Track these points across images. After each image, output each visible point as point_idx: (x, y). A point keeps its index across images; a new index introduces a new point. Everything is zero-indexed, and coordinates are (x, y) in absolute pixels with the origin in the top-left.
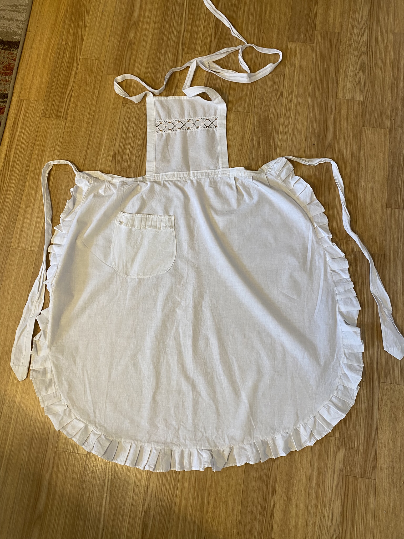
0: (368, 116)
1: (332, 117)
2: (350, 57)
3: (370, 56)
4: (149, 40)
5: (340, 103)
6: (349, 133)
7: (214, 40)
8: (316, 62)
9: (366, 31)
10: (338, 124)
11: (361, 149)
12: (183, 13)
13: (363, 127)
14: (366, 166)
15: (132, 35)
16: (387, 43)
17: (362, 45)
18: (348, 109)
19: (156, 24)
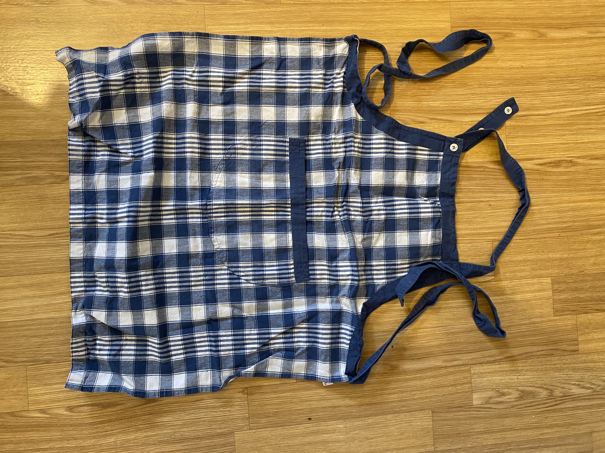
0: (451, 415)
1: (439, 364)
2: (541, 373)
3: (548, 403)
4: (518, 64)
5: (463, 371)
6: (418, 392)
7: (536, 164)
8: (523, 324)
9: (589, 391)
10: (429, 374)
11: (396, 415)
12: (573, 107)
13: (431, 412)
14: (370, 427)
15: (522, 35)
16: (574, 424)
17: (563, 388)
18: (455, 385)
19: (546, 69)
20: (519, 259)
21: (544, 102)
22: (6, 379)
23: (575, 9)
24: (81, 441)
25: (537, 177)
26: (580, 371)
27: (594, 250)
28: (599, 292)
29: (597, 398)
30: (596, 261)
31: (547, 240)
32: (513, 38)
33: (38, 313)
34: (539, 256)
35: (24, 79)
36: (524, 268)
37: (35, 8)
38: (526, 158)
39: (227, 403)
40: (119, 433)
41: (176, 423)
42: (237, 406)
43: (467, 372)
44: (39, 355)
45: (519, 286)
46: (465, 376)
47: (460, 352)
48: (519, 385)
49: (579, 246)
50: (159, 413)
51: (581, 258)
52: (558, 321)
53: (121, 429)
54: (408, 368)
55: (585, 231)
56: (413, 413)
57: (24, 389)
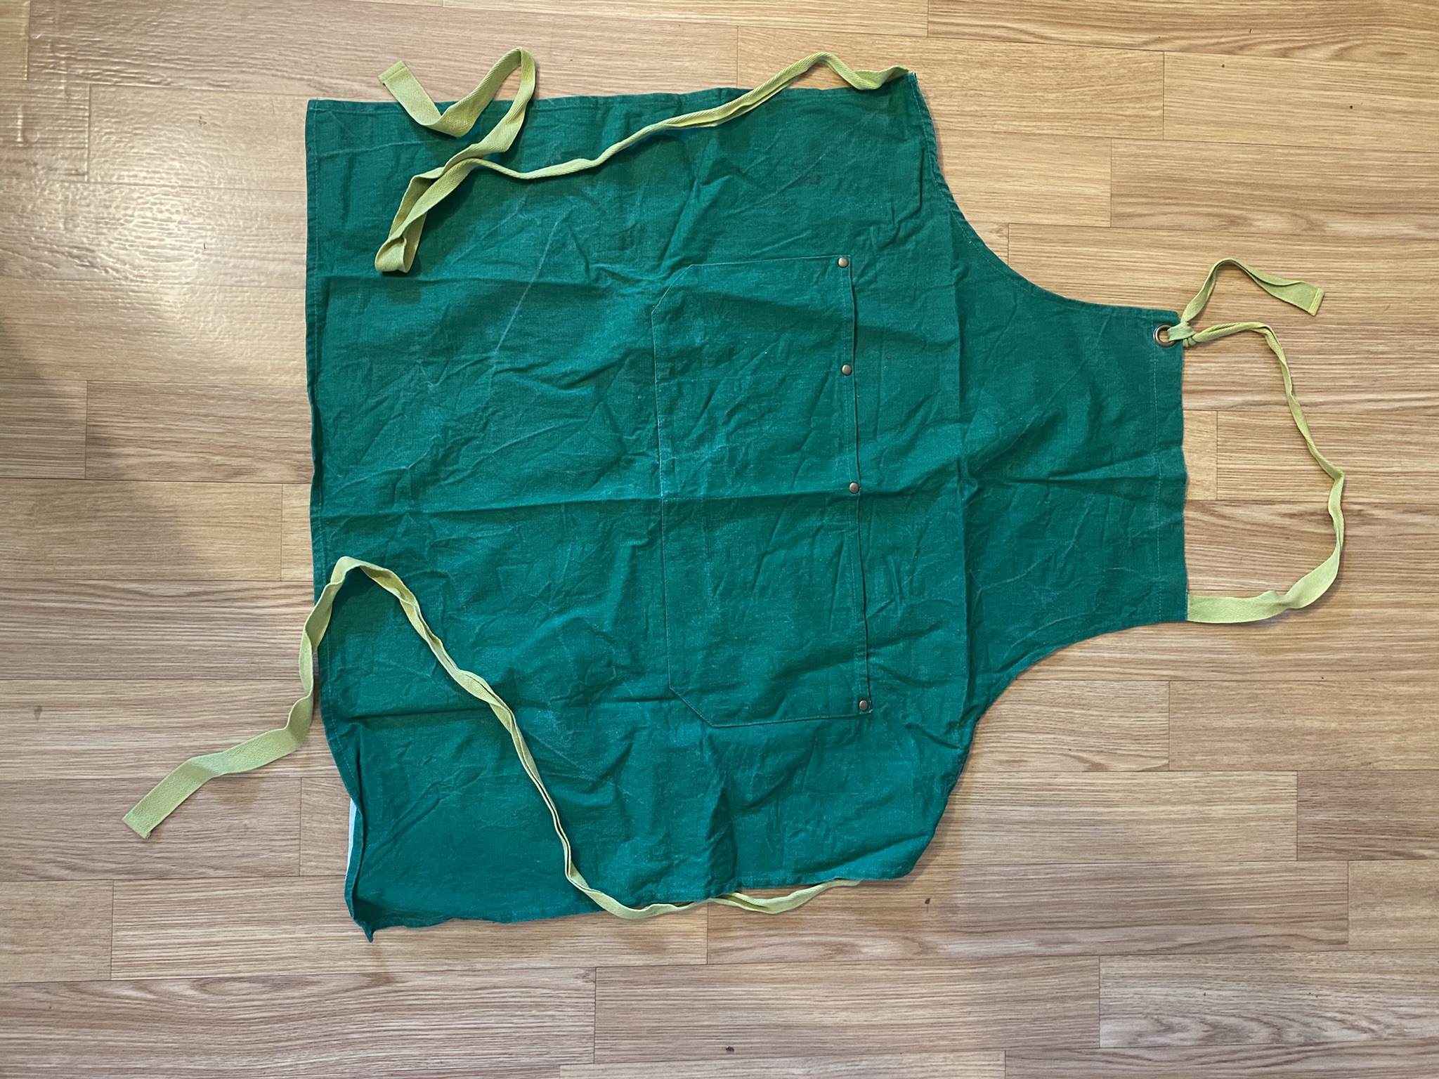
20: (1226, 725)
21: (1307, 375)
22: (67, 906)
23: (1392, 173)
24: (218, 1059)
25: (1281, 542)
26: (1348, 989)
27: (1397, 718)
28: (1402, 812)
29: (1383, 1055)
30: (1402, 744)
31: (1294, 686)
32: (1246, 229)
33: (151, 765)
34: (1273, 721)
35: (163, 247)
36: (1236, 745)
37: (198, 94)
38: (1258, 498)
39: (549, 999)
40: (304, 1047)
41: (431, 1034)
42: (571, 1007)
43: (1091, 970)
44: (144, 860)
45: (1223, 787)
46: (1086, 980)
47: (1079, 925)
48: (1207, 1011)
49: (1364, 706)
50: (395, 1010)
51: (1369, 733)
52: (1305, 873)
53: (309, 1038)
54: (959, 953)
55: (1381, 672)
56: (964, 1054)
57: (104, 931)
